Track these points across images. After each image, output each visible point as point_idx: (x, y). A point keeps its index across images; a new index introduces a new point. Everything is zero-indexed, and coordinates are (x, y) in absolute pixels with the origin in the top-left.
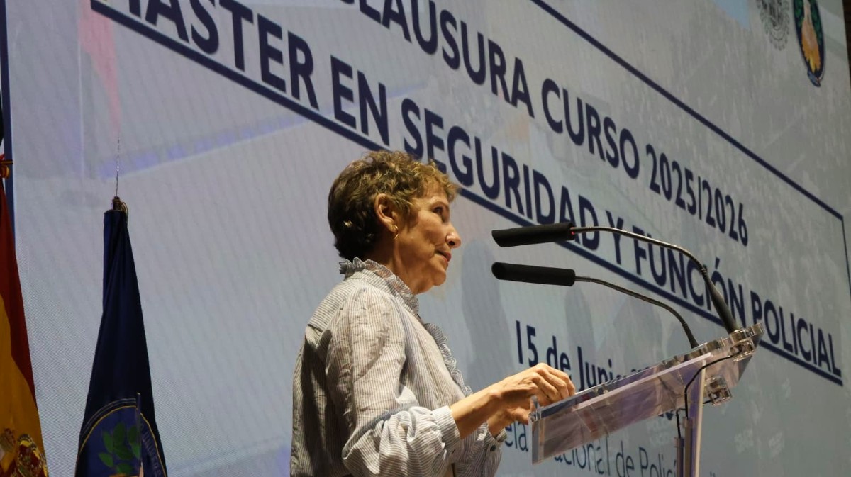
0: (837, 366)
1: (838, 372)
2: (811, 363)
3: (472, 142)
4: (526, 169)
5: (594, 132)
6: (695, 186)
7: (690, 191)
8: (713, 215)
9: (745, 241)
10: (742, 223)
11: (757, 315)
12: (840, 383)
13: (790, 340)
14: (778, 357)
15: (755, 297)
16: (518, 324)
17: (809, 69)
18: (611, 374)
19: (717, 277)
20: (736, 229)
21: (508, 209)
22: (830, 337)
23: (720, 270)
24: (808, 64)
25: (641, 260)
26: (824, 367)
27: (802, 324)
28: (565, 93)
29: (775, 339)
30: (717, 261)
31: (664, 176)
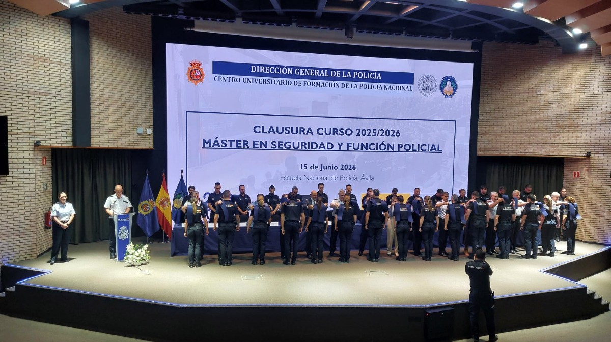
1: (441, 151)
2: (427, 151)
3: (292, 143)
4: (309, 143)
5: (335, 132)
6: (376, 131)
7: (374, 132)
9: (398, 136)
10: (398, 133)
11: (400, 148)
13: (416, 149)
14: (410, 153)
16: (302, 164)
19: (382, 144)
20: (394, 134)
22: (438, 145)
24: (445, 95)
25: (349, 148)
26: (433, 151)
27: (423, 145)
28: (325, 128)
29: (408, 150)
30: (384, 142)
31: (362, 132)
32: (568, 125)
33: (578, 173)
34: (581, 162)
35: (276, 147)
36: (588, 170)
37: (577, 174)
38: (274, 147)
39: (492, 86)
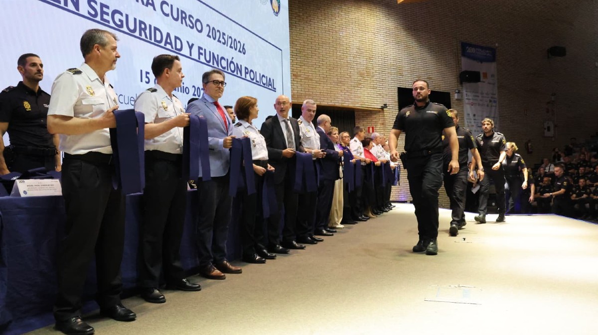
0: (275, 87)
1: (275, 89)
2: (266, 86)
3: (124, 15)
4: (150, 26)
5: (184, 18)
6: (226, 37)
7: (223, 38)
8: (233, 45)
9: (244, 53)
10: (243, 48)
11: (246, 73)
12: (275, 91)
13: (258, 80)
14: (254, 85)
15: (246, 68)
16: (141, 71)
17: (274, 11)
18: (183, 87)
19: (232, 62)
20: (241, 50)
21: (146, 39)
22: (273, 80)
23: (233, 60)
24: (274, 10)
25: (201, 56)
26: (270, 87)
27: (263, 76)
28: (172, 6)
29: (253, 79)
30: (233, 58)
31: (213, 33)
32: (366, 74)
33: (373, 128)
34: (375, 116)
35: (96, 16)
36: (383, 124)
37: (371, 129)
38: (93, 12)
39: (299, 16)
